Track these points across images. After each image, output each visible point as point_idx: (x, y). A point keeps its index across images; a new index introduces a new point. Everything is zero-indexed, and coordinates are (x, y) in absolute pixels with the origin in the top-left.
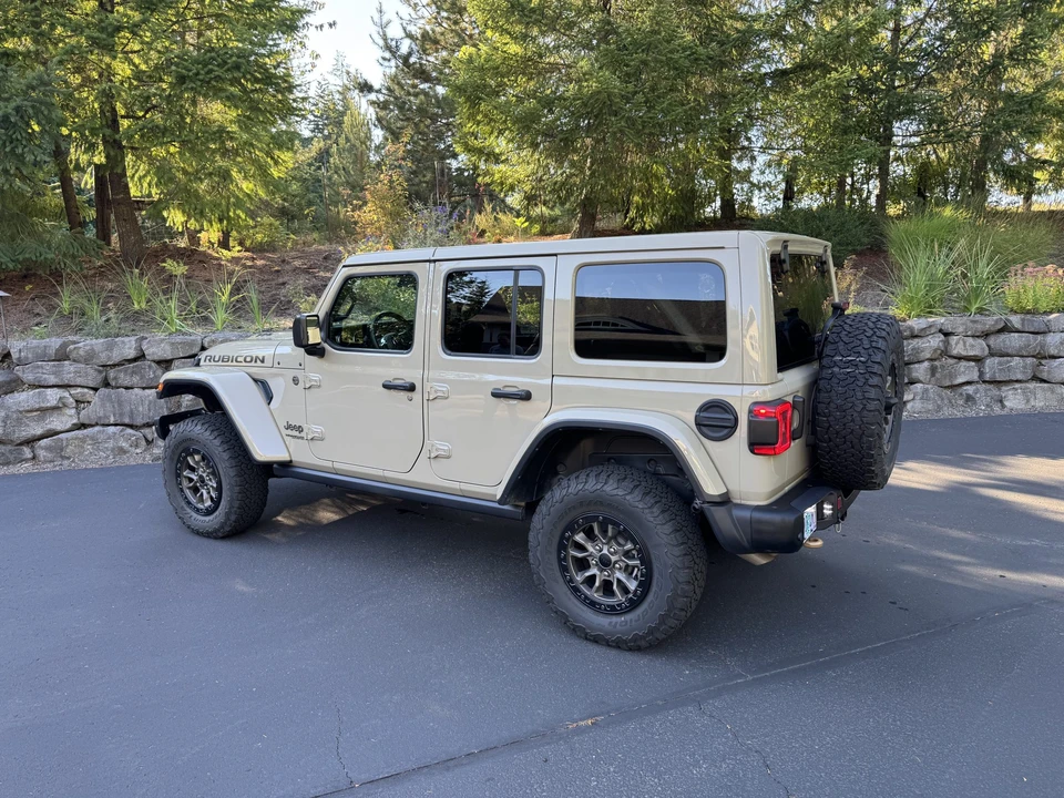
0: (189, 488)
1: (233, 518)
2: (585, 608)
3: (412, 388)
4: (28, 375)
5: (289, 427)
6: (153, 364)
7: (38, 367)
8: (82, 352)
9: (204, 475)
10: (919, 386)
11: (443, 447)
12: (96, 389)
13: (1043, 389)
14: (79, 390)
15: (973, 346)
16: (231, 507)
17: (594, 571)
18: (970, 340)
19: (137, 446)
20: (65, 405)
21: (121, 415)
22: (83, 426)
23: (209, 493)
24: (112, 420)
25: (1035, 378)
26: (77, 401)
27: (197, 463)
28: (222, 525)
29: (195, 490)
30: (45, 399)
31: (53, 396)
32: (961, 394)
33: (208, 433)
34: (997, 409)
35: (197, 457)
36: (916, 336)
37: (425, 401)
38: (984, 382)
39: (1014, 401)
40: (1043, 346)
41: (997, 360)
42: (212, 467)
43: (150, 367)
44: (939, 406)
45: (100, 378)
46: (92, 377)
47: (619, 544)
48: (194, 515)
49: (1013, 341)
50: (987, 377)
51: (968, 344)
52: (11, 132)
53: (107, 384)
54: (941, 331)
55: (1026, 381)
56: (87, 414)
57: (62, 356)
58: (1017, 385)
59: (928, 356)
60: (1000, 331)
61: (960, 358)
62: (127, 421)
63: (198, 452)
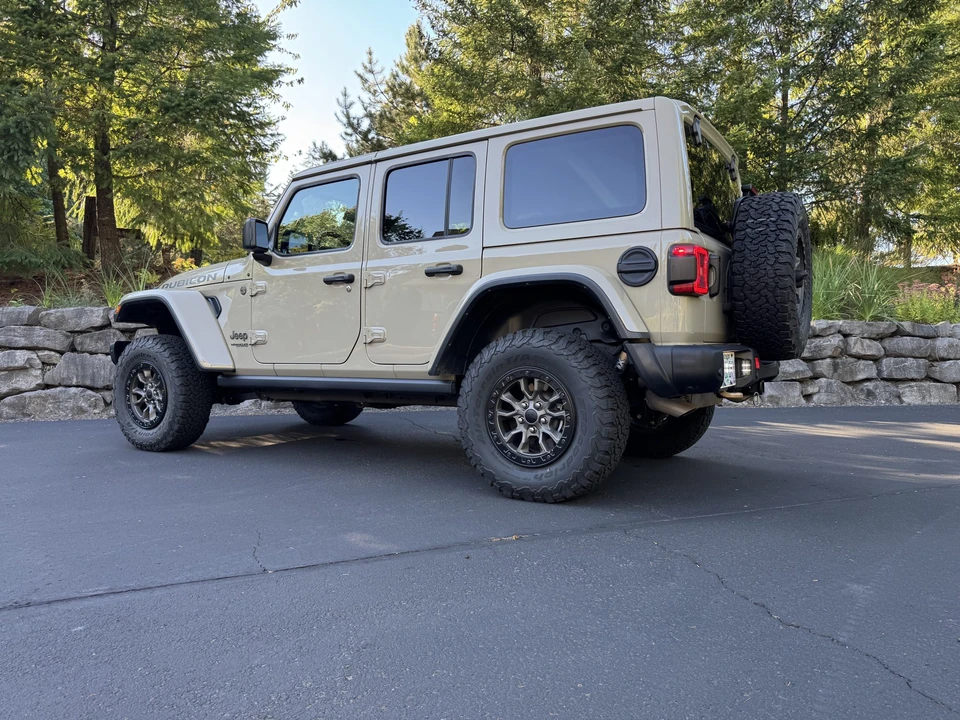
0: (137, 404)
1: (176, 427)
2: (511, 466)
3: (350, 280)
5: (235, 336)
6: (118, 332)
7: (10, 330)
8: (52, 318)
9: (152, 390)
10: (823, 380)
11: (378, 331)
12: (61, 353)
13: (936, 387)
14: (46, 352)
15: (869, 346)
16: (175, 416)
17: (520, 428)
18: (867, 341)
19: (95, 407)
20: (32, 366)
21: (84, 377)
22: (47, 386)
23: (155, 407)
24: (74, 382)
25: (929, 378)
26: (43, 363)
27: (145, 378)
28: (165, 436)
29: (142, 406)
30: (13, 359)
31: (21, 357)
32: (862, 390)
33: (158, 346)
34: (896, 403)
35: (147, 373)
36: (818, 336)
37: (363, 290)
38: (883, 379)
39: (911, 396)
40: (933, 349)
41: (892, 360)
42: (160, 379)
43: (114, 334)
44: (842, 399)
45: (67, 342)
46: (60, 342)
47: (545, 400)
48: (139, 429)
49: (906, 343)
50: (885, 374)
51: (865, 345)
52: (10, 143)
53: (73, 349)
54: (839, 332)
55: (922, 380)
56: (51, 375)
57: (34, 322)
58: (913, 384)
59: (830, 353)
60: (893, 335)
61: (859, 357)
62: (88, 383)
63: (146, 367)
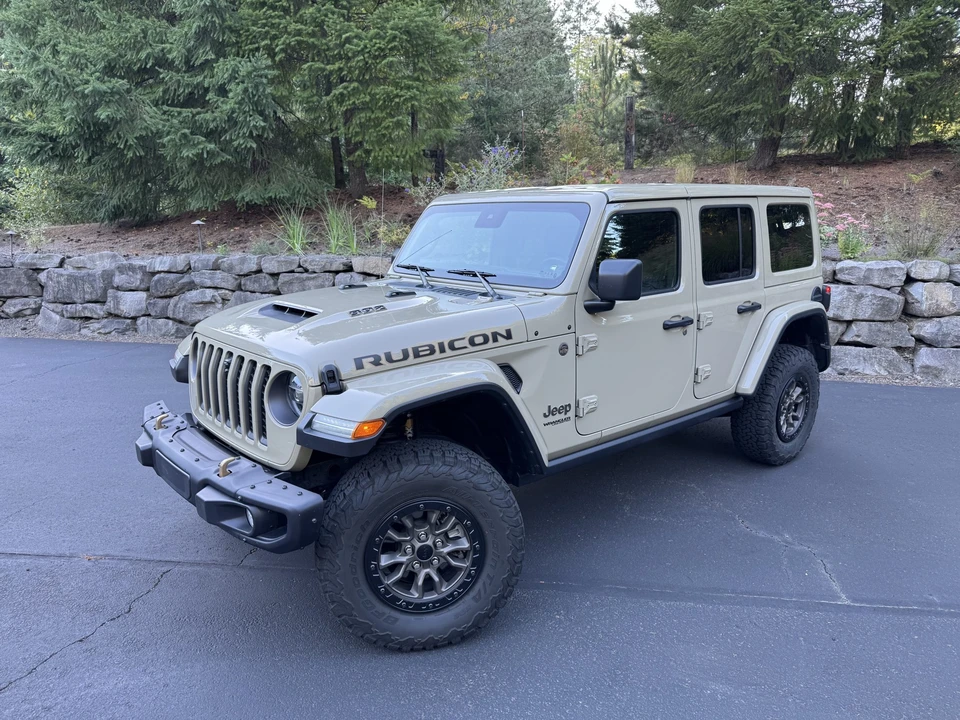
4: (197, 280)
6: (267, 276)
7: (203, 274)
8: (226, 265)
12: (233, 291)
14: (223, 291)
20: (217, 301)
26: (223, 299)
30: (204, 296)
31: (209, 294)
45: (236, 283)
46: (231, 283)
53: (239, 288)
57: (216, 267)
